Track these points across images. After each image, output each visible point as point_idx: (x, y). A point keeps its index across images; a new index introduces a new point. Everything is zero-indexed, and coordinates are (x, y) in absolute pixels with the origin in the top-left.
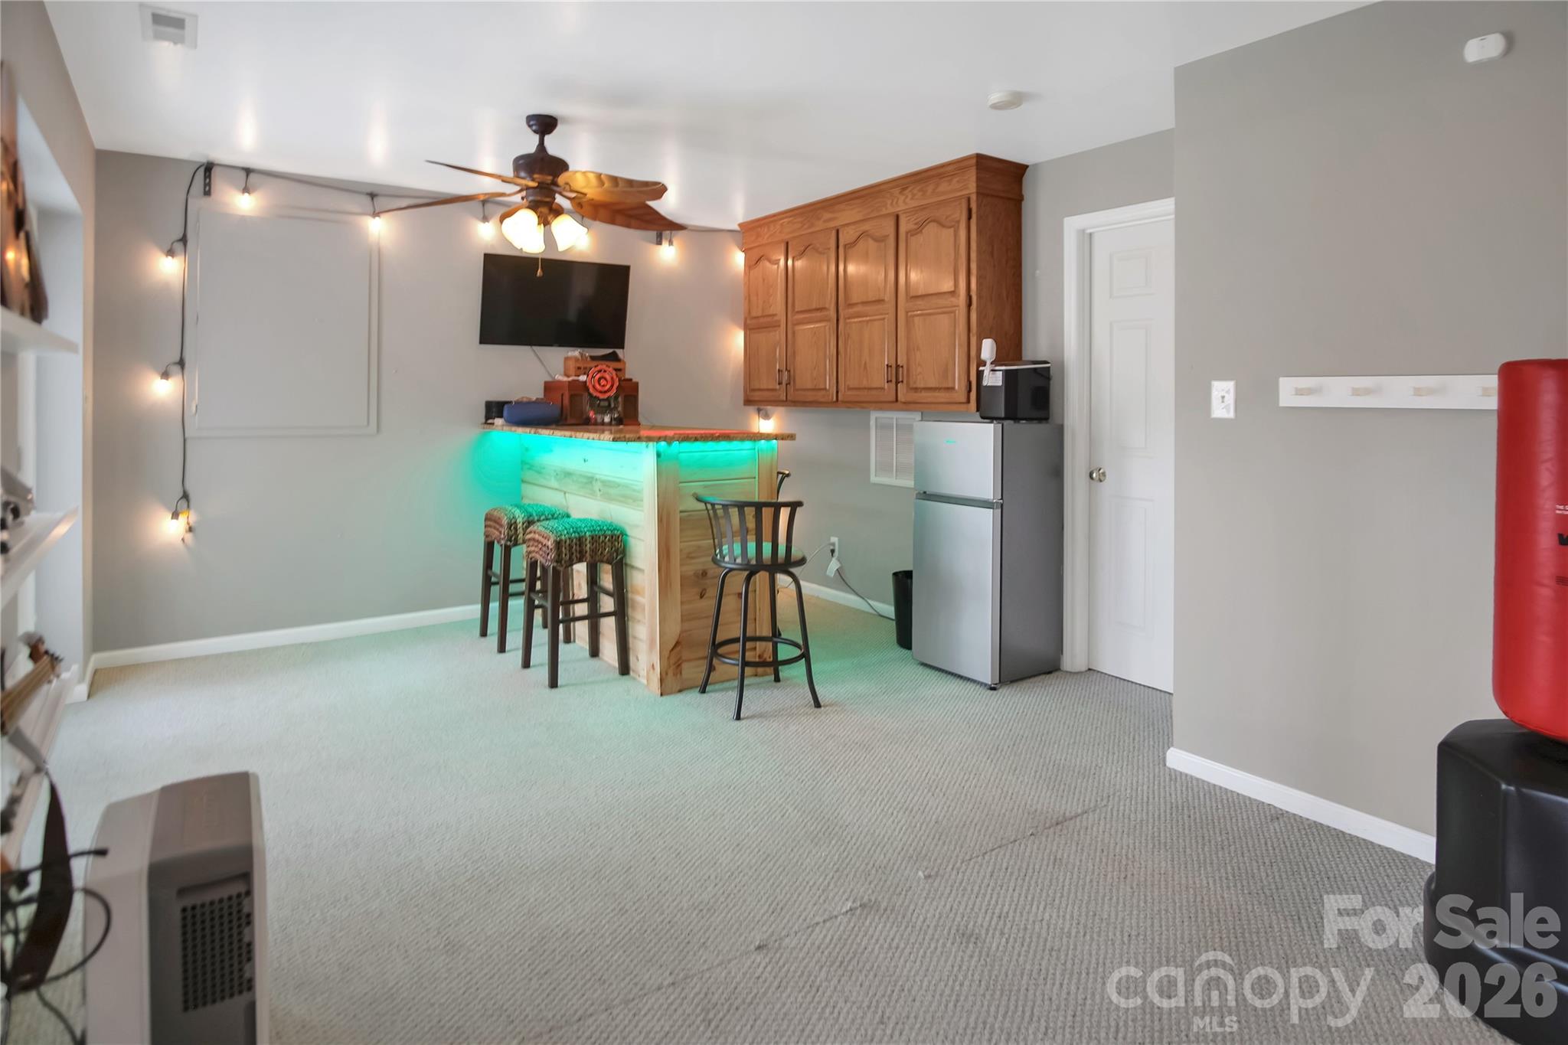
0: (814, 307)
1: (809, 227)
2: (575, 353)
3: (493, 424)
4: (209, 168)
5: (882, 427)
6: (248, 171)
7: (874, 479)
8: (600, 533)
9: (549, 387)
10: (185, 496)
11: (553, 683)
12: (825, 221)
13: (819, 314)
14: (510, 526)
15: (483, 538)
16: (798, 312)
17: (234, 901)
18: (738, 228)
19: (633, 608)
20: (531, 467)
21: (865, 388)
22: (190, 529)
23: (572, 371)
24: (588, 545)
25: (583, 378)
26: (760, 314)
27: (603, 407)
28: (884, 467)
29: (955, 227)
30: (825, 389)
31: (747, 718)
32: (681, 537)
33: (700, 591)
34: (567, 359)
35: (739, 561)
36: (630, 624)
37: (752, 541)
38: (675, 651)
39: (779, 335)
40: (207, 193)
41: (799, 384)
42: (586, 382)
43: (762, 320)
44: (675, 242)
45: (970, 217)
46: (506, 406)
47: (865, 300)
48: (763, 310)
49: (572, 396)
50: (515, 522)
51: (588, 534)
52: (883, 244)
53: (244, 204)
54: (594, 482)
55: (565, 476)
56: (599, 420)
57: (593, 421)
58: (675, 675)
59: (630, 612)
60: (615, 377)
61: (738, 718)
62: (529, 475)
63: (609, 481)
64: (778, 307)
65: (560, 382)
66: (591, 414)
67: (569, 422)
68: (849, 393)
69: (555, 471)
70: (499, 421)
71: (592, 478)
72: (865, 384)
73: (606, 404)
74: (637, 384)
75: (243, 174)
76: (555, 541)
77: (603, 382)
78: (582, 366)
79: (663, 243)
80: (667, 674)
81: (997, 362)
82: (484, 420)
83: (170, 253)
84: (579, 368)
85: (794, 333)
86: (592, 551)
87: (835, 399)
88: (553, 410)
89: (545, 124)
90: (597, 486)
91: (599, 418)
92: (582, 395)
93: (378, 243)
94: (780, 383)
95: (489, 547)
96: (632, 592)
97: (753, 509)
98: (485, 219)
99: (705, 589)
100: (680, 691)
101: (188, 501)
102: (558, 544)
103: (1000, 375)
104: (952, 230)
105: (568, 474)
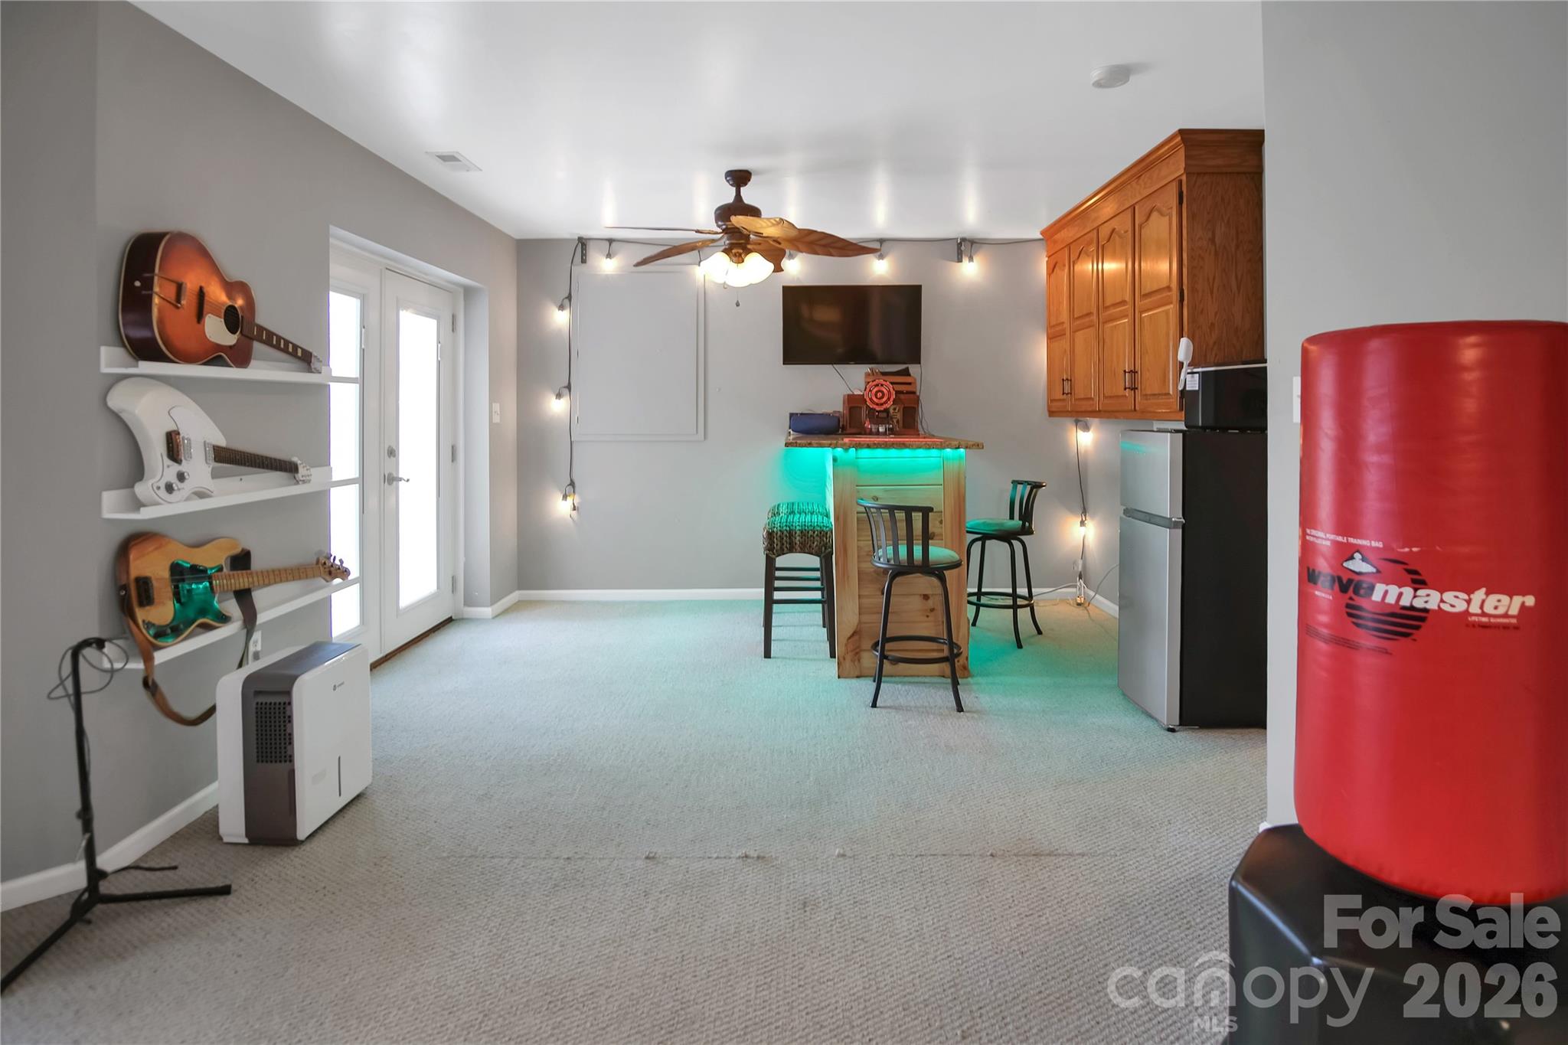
0: (1085, 312)
1: (1083, 229)
4: (583, 243)
6: (611, 241)
8: (810, 528)
9: (845, 400)
10: (572, 484)
12: (1092, 221)
13: (1088, 320)
16: (1077, 318)
17: (282, 706)
18: (1041, 237)
21: (1115, 396)
22: (574, 509)
24: (798, 538)
26: (1055, 322)
27: (881, 418)
29: (1170, 214)
30: (1092, 398)
31: (880, 707)
32: (858, 536)
34: (866, 375)
35: (892, 562)
37: (918, 544)
38: (852, 639)
39: (1065, 344)
40: (584, 261)
41: (1077, 393)
42: (863, 395)
43: (1056, 329)
44: (975, 259)
45: (1181, 202)
47: (1114, 303)
48: (1056, 318)
49: (851, 409)
51: (798, 528)
52: (1125, 239)
53: (607, 266)
56: (874, 430)
57: (867, 431)
58: (853, 661)
60: (892, 390)
61: (874, 705)
64: (1065, 314)
66: (868, 425)
67: (848, 432)
68: (1106, 402)
72: (1115, 391)
73: (884, 415)
75: (608, 243)
77: (879, 395)
79: (963, 260)
80: (844, 659)
81: (1193, 363)
83: (561, 307)
85: (1074, 341)
86: (801, 543)
88: (832, 421)
89: (740, 178)
91: (874, 427)
92: (861, 408)
93: (704, 286)
94: (1065, 393)
100: (858, 677)
101: (574, 487)
103: (1196, 377)
104: (1168, 218)
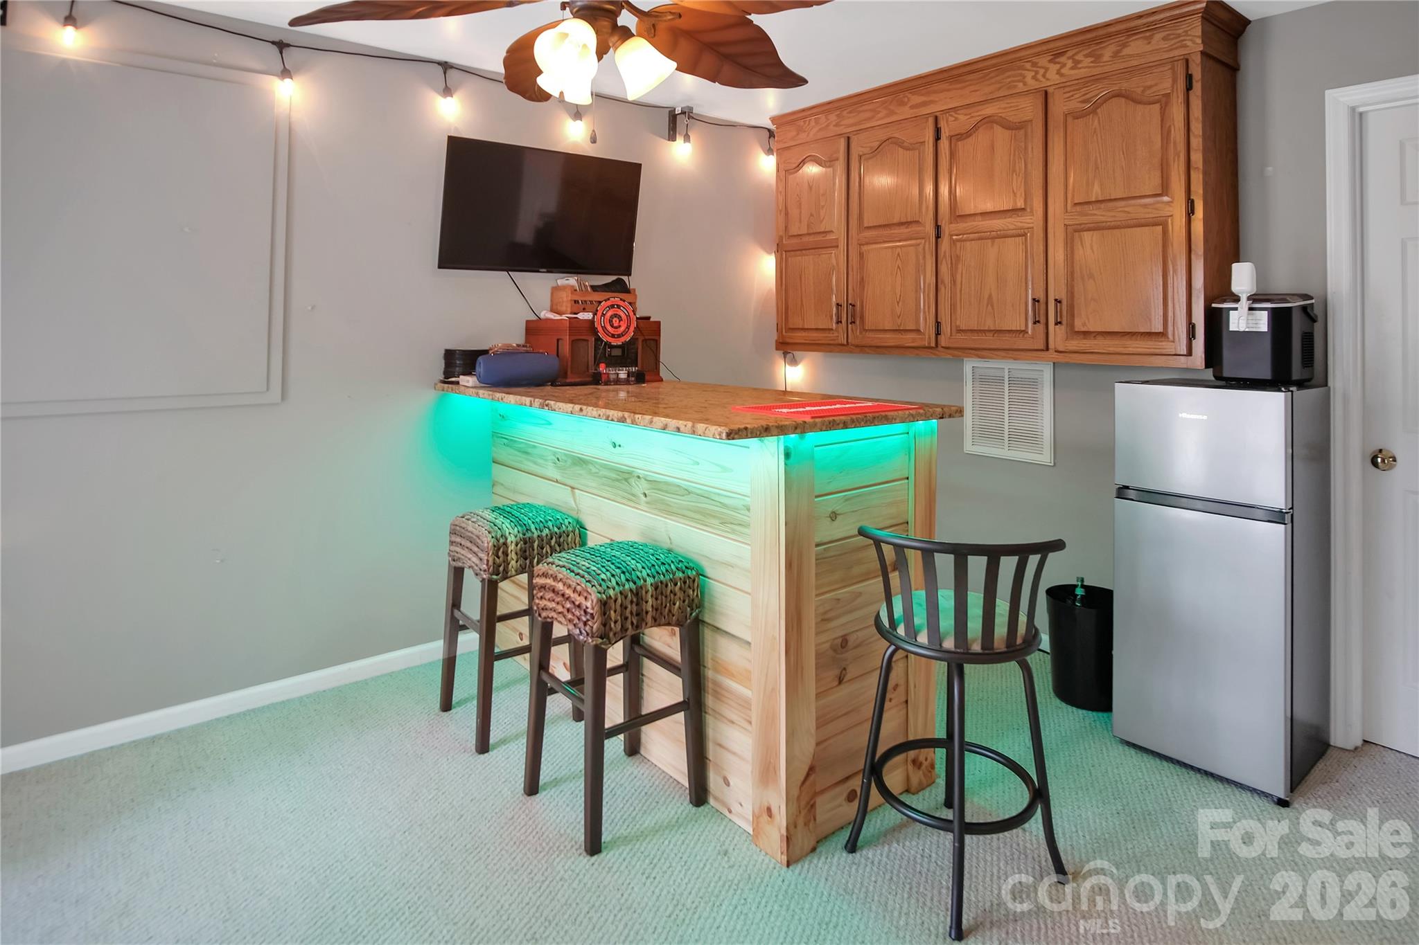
0: (896, 221)
1: (887, 116)
2: (572, 281)
3: (458, 383)
5: (982, 380)
7: (969, 447)
9: (534, 329)
11: (594, 845)
12: (912, 107)
13: (903, 230)
14: (497, 548)
15: (446, 559)
16: (869, 228)
19: (717, 696)
20: (510, 443)
21: (990, 331)
23: (566, 306)
25: (587, 316)
26: (805, 231)
27: (616, 357)
28: (987, 433)
29: (1164, 102)
30: (918, 331)
33: (837, 672)
34: (555, 290)
36: (710, 721)
38: (808, 783)
39: (836, 258)
41: (870, 322)
42: (592, 322)
43: (805, 239)
44: (692, 138)
45: (1189, 87)
46: (480, 359)
47: (987, 211)
48: (808, 226)
49: (573, 342)
50: (505, 544)
52: (1022, 132)
54: (632, 481)
55: (574, 464)
56: (612, 377)
57: (604, 378)
58: (806, 824)
59: (710, 701)
60: (631, 314)
62: (504, 454)
63: (667, 483)
64: (834, 220)
65: (548, 320)
66: (601, 368)
68: (959, 336)
69: (554, 454)
70: (467, 381)
71: (630, 473)
72: (989, 324)
73: (621, 353)
74: (658, 323)
76: (600, 601)
77: (616, 322)
78: (580, 299)
79: (678, 139)
80: (796, 826)
82: (442, 377)
84: (576, 302)
85: (861, 255)
87: (933, 344)
88: (547, 363)
90: (640, 487)
91: (612, 371)
92: (587, 340)
93: (289, 117)
94: (839, 322)
95: (457, 574)
96: (716, 670)
97: (984, 560)
98: (447, 91)
99: (845, 669)
100: (814, 850)
102: (604, 605)
103: (1264, 315)
104: (1157, 106)
105: (580, 462)
